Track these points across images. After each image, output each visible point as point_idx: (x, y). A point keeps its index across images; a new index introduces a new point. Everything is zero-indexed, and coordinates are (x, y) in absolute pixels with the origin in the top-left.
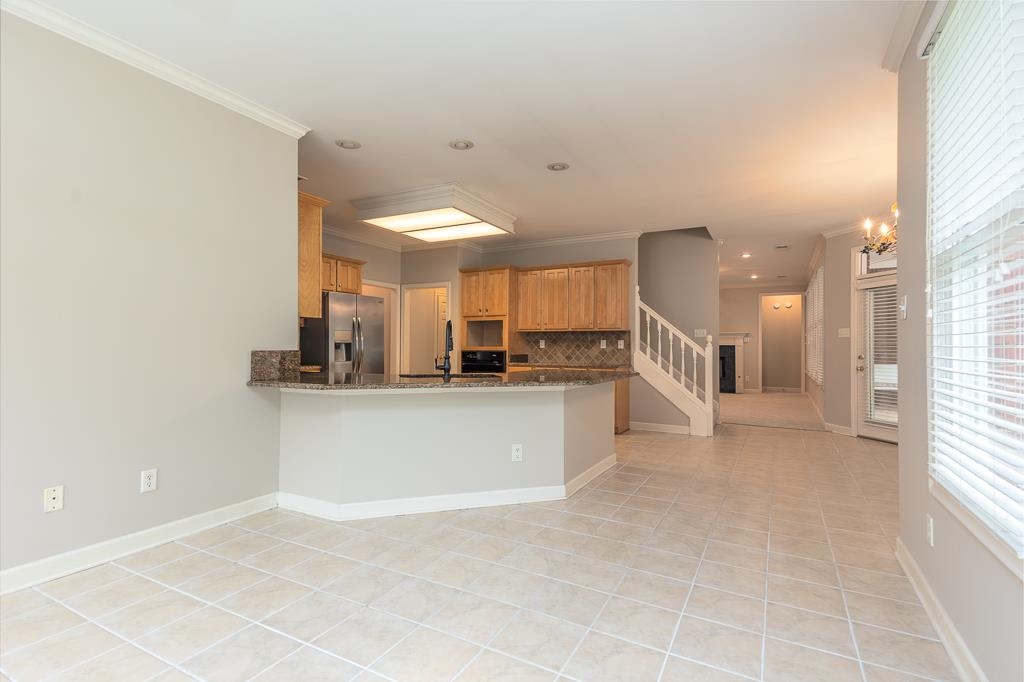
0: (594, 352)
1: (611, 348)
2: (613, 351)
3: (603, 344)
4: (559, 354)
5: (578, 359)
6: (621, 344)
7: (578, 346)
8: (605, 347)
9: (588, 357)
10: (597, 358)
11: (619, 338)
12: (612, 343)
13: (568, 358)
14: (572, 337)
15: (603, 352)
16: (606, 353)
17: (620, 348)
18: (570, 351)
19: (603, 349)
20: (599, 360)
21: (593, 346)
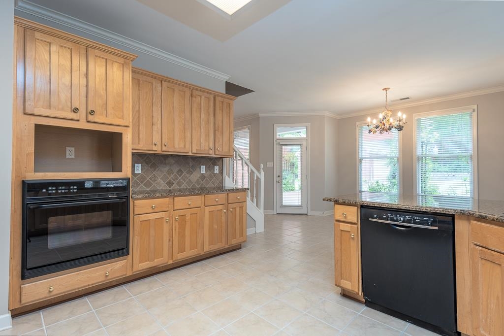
0: (194, 177)
1: (209, 173)
2: (210, 175)
3: (203, 170)
4: (159, 180)
5: (179, 184)
6: (216, 170)
8: (204, 172)
9: (190, 182)
10: (197, 182)
11: (215, 164)
12: (210, 168)
13: (170, 184)
15: (203, 177)
16: (205, 177)
17: (215, 173)
18: (172, 176)
19: (202, 174)
20: (199, 184)
21: (194, 171)
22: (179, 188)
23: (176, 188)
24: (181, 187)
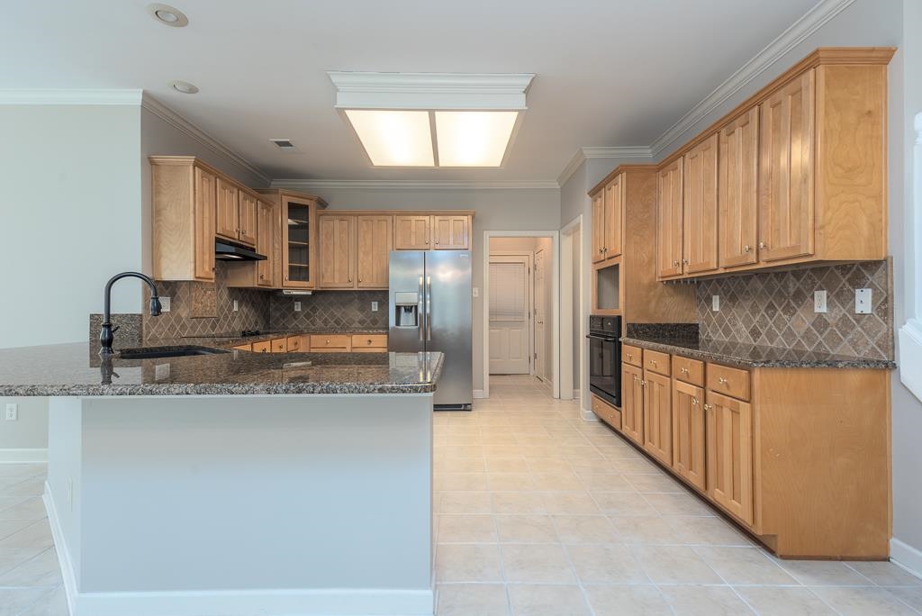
0: (800, 322)
1: (840, 311)
2: (844, 319)
3: (820, 302)
4: (740, 324)
5: (770, 336)
6: (864, 301)
7: (770, 306)
8: (824, 309)
9: (790, 334)
10: (807, 335)
11: (858, 282)
12: (842, 297)
13: (755, 333)
14: (760, 286)
15: (821, 322)
16: (826, 325)
17: (858, 311)
18: (758, 318)
19: (820, 315)
20: (811, 342)
21: (799, 306)
22: (769, 344)
23: (765, 344)
24: (774, 345)
